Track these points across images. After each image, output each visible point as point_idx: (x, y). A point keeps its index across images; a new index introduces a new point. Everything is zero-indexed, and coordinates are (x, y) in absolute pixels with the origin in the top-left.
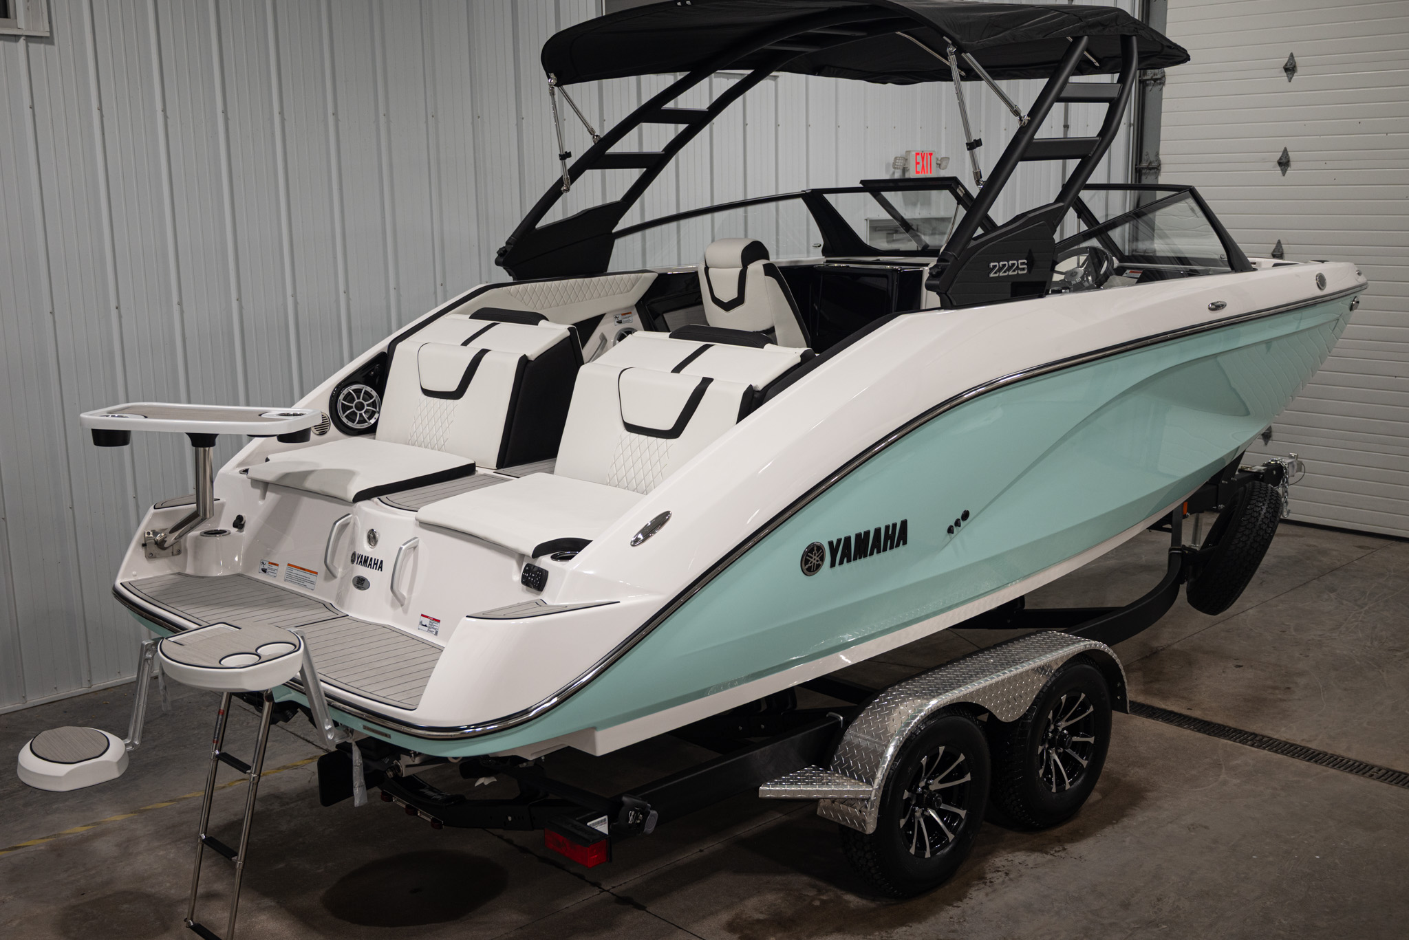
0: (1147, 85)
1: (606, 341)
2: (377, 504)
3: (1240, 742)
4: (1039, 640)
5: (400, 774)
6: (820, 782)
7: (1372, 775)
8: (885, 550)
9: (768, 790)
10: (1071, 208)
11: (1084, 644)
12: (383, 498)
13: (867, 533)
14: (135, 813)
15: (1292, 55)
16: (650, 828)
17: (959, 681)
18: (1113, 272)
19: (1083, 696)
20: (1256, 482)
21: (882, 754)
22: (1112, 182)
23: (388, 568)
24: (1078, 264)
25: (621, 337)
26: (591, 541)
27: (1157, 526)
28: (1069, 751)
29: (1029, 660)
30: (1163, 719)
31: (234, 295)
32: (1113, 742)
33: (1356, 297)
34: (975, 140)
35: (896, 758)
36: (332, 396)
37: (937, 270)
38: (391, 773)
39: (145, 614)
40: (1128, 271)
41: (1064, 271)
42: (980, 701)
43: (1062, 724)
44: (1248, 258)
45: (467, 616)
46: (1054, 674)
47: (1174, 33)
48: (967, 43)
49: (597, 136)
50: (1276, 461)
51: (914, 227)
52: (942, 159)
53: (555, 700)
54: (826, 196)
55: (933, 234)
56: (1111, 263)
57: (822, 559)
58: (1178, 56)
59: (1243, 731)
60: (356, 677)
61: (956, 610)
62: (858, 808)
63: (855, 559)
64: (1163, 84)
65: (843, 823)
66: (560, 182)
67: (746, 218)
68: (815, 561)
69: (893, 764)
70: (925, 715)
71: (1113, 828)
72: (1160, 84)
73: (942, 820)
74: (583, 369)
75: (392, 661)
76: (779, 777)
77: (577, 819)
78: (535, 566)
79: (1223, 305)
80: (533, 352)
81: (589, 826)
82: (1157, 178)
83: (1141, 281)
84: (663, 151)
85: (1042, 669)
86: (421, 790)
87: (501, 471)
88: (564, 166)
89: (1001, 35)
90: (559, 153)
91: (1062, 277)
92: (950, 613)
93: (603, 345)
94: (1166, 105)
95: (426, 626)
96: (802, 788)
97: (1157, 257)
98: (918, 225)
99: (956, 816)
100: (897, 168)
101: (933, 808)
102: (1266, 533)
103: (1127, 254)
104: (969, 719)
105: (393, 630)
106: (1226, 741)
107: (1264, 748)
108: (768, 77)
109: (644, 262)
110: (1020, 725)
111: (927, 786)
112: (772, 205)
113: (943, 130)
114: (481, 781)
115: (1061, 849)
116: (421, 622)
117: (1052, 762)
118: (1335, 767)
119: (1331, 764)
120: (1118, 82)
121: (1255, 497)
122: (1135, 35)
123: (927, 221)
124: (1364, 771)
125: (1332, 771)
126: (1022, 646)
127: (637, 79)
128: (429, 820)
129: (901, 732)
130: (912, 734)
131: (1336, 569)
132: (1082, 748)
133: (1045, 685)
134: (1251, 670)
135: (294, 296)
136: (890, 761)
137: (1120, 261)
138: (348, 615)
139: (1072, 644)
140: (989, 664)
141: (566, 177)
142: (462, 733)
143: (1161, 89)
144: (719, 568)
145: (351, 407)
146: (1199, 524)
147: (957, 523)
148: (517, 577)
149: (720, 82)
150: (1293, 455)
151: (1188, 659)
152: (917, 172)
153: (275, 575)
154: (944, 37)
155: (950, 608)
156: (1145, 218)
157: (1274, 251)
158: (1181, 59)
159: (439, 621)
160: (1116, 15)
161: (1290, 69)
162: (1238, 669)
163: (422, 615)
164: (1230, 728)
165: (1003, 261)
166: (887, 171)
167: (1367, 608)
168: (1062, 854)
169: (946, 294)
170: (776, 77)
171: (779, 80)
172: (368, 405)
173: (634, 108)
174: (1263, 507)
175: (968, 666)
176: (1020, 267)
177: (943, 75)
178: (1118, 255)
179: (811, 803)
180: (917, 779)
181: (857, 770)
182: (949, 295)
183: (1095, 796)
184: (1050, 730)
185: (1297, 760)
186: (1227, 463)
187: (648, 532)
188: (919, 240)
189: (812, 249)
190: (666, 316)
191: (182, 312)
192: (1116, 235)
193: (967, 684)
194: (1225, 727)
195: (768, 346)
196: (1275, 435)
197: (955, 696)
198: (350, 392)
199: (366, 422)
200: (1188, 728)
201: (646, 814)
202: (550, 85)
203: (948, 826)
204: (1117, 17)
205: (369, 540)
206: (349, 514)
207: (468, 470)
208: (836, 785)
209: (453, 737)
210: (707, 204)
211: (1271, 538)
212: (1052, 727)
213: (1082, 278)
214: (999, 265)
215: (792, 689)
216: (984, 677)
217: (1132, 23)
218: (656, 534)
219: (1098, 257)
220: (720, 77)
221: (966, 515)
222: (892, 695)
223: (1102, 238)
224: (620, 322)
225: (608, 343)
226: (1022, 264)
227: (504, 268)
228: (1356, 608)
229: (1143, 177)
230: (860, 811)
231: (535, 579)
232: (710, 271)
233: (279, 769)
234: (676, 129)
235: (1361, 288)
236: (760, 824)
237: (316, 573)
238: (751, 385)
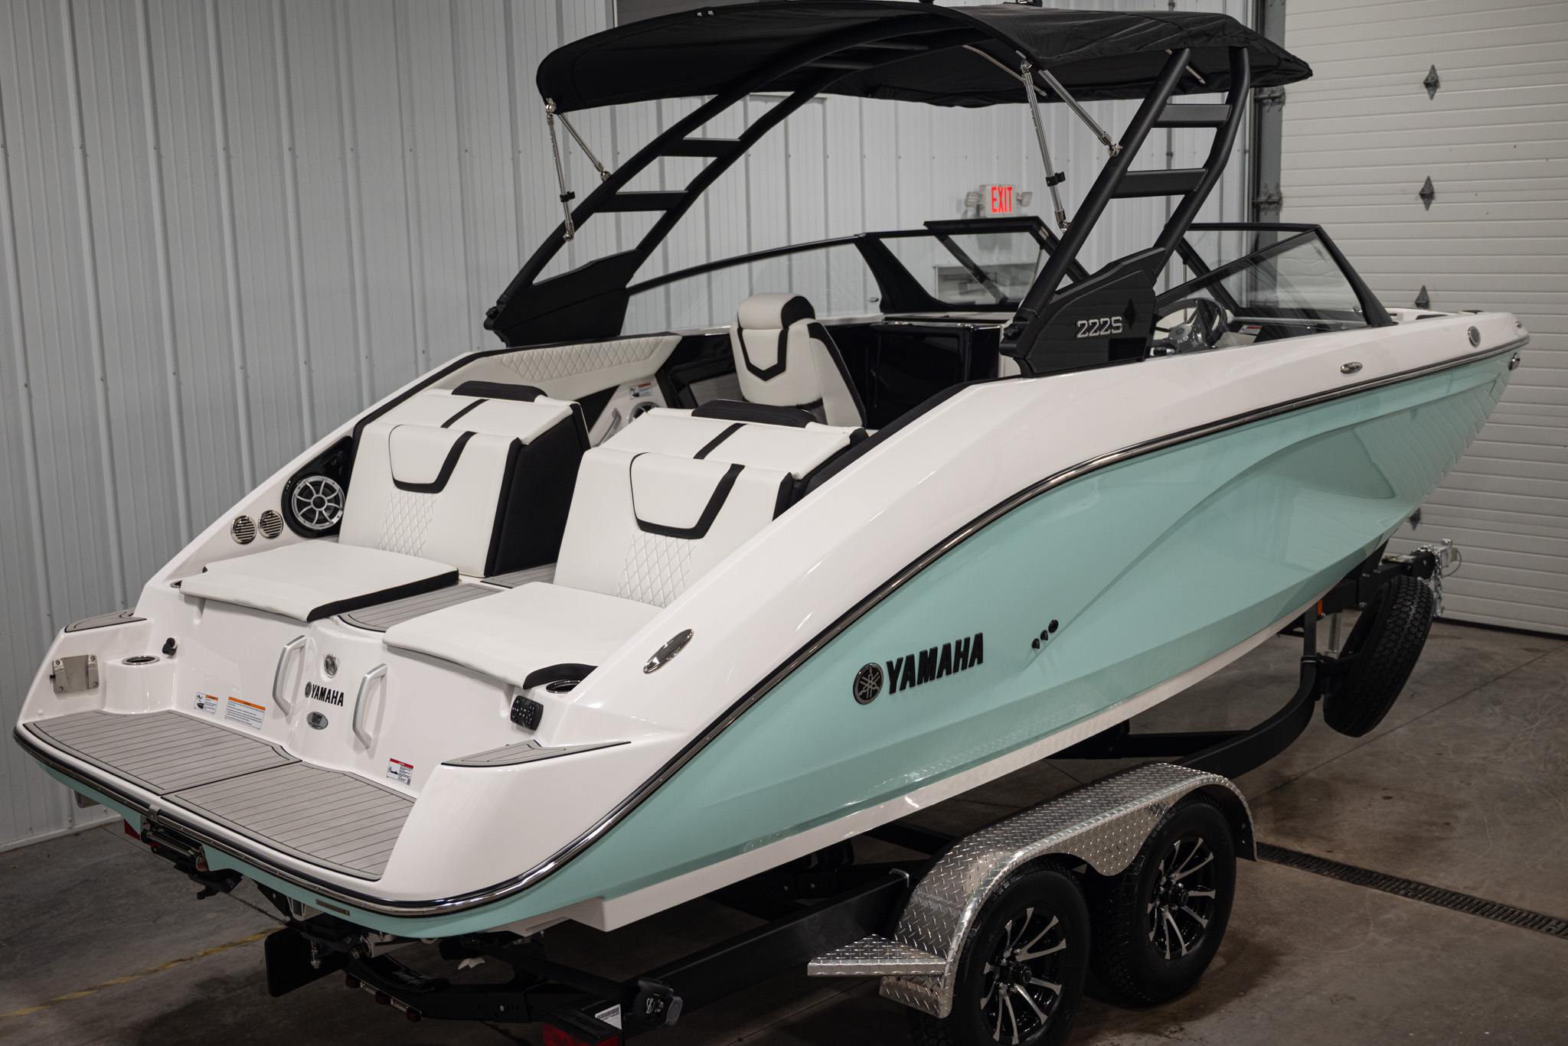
0: (1264, 105)
1: (620, 418)
2: (337, 623)
3: (1391, 891)
4: (1146, 775)
5: (368, 954)
6: (883, 955)
7: (1550, 930)
8: (956, 670)
9: (819, 966)
10: (1175, 252)
11: (1201, 778)
12: (344, 615)
13: (934, 651)
14: (45, 1005)
15: (1433, 68)
16: (673, 1017)
17: (1049, 827)
18: (1227, 328)
19: (1201, 841)
20: (1403, 576)
21: (957, 920)
22: (1226, 221)
23: (349, 701)
24: (1185, 318)
25: (638, 413)
26: (596, 667)
27: (1288, 631)
28: (1185, 908)
29: (1134, 799)
30: (1297, 864)
31: (170, 368)
32: (1238, 894)
33: (1516, 354)
34: (1056, 174)
35: (974, 924)
36: (285, 490)
37: (1013, 330)
38: (357, 953)
39: (51, 762)
40: (1245, 327)
41: (1168, 328)
42: (1075, 851)
43: (1176, 876)
44: (1387, 309)
45: (443, 764)
46: (1165, 816)
47: (1294, 45)
48: (1045, 58)
49: (606, 172)
50: (1426, 548)
51: (991, 276)
52: (1024, 194)
53: (551, 865)
54: (884, 241)
55: (1013, 284)
56: (1224, 317)
57: (879, 683)
58: (1299, 71)
59: (1394, 877)
60: (307, 840)
61: (1045, 741)
62: (929, 986)
63: (920, 682)
64: (1283, 103)
65: (912, 1005)
66: (562, 228)
67: (790, 267)
68: (871, 687)
69: (971, 931)
70: (1008, 870)
71: (1241, 1002)
72: (1279, 103)
73: (1032, 997)
74: (587, 455)
75: (353, 818)
76: (833, 951)
77: (583, 1009)
78: (527, 699)
79: (1358, 367)
80: (528, 435)
81: (597, 1019)
82: (1278, 214)
83: (1260, 339)
84: (686, 189)
85: (1150, 809)
86: (395, 973)
87: (489, 579)
88: (566, 208)
89: (1086, 48)
90: (560, 193)
91: (1166, 335)
92: (1038, 744)
93: (617, 422)
94: (1286, 128)
95: (396, 773)
96: (861, 963)
97: (1279, 309)
98: (996, 274)
99: (1049, 992)
100: (970, 206)
101: (1021, 984)
102: (1416, 637)
103: (1244, 306)
104: (1063, 873)
105: (356, 778)
106: (1374, 890)
107: (1420, 899)
108: (811, 100)
109: (669, 324)
110: (1125, 878)
111: (1013, 957)
112: (822, 252)
113: (1024, 160)
114: (466, 963)
115: (1178, 1029)
116: (390, 769)
117: (1165, 922)
118: (1506, 920)
119: (1501, 917)
120: (1227, 103)
121: (1403, 595)
122: (1246, 47)
123: (1006, 268)
124: (1540, 925)
125: (1502, 926)
126: (1126, 783)
127: (657, 103)
128: (405, 1010)
129: (980, 892)
130: (994, 893)
131: (1501, 677)
132: (1200, 905)
133: (1154, 830)
134: (1402, 803)
135: (244, 367)
136: (967, 928)
137: (1236, 314)
138: (301, 761)
139: (1186, 778)
140: (1086, 805)
141: (569, 222)
142: (439, 908)
143: (1281, 110)
144: (752, 698)
145: (309, 504)
146: (1337, 626)
147: (1044, 636)
148: (506, 712)
149: (755, 106)
150: (1447, 541)
151: (1327, 790)
152: (994, 210)
153: (213, 711)
154: (1017, 52)
155: (1037, 738)
156: (1263, 264)
157: (1418, 299)
158: (1301, 74)
159: (411, 767)
160: (1224, 23)
161: (1432, 84)
162: (1387, 801)
163: (392, 760)
164: (1379, 874)
165: (1092, 319)
166: (958, 209)
167: (1538, 724)
168: (1179, 1035)
169: (1024, 359)
170: (824, 99)
171: (827, 102)
172: (329, 501)
173: (653, 136)
174: (1412, 607)
175: (1060, 808)
176: (1114, 325)
177: (1017, 95)
178: (1233, 308)
179: (870, 983)
180: (1001, 948)
181: (927, 940)
182: (1029, 361)
183: (1217, 962)
184: (1162, 883)
185: (1460, 912)
186: (1369, 554)
187: (665, 655)
188: (995, 293)
189: (869, 304)
190: (693, 387)
191: (106, 389)
192: (1231, 284)
193: (1059, 830)
194: (1372, 873)
195: (811, 426)
196: (1424, 517)
197: (1045, 847)
198: (306, 485)
199: (327, 521)
200: (1329, 875)
201: (668, 1001)
202: (548, 113)
203: (1040, 1005)
204: (1224, 26)
205: (327, 668)
206: (302, 636)
207: (450, 579)
208: (903, 958)
209: (426, 914)
210: (743, 252)
211: (1422, 643)
212: (1164, 880)
213: (1190, 335)
214: (1088, 324)
215: (848, 842)
216: (1080, 822)
217: (1241, 33)
218: (674, 659)
219: (1208, 311)
220: (757, 100)
221: (1054, 626)
222: (968, 846)
223: (1215, 289)
224: (637, 395)
225: (622, 421)
226: (1117, 321)
227: (496, 333)
228: (1526, 724)
229: (1262, 214)
230: (932, 991)
231: (527, 715)
232: (745, 332)
233: (224, 946)
234: (705, 162)
235: (1522, 342)
236: (812, 1004)
237: (264, 709)
238: (790, 474)
